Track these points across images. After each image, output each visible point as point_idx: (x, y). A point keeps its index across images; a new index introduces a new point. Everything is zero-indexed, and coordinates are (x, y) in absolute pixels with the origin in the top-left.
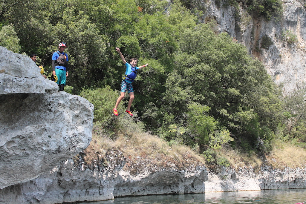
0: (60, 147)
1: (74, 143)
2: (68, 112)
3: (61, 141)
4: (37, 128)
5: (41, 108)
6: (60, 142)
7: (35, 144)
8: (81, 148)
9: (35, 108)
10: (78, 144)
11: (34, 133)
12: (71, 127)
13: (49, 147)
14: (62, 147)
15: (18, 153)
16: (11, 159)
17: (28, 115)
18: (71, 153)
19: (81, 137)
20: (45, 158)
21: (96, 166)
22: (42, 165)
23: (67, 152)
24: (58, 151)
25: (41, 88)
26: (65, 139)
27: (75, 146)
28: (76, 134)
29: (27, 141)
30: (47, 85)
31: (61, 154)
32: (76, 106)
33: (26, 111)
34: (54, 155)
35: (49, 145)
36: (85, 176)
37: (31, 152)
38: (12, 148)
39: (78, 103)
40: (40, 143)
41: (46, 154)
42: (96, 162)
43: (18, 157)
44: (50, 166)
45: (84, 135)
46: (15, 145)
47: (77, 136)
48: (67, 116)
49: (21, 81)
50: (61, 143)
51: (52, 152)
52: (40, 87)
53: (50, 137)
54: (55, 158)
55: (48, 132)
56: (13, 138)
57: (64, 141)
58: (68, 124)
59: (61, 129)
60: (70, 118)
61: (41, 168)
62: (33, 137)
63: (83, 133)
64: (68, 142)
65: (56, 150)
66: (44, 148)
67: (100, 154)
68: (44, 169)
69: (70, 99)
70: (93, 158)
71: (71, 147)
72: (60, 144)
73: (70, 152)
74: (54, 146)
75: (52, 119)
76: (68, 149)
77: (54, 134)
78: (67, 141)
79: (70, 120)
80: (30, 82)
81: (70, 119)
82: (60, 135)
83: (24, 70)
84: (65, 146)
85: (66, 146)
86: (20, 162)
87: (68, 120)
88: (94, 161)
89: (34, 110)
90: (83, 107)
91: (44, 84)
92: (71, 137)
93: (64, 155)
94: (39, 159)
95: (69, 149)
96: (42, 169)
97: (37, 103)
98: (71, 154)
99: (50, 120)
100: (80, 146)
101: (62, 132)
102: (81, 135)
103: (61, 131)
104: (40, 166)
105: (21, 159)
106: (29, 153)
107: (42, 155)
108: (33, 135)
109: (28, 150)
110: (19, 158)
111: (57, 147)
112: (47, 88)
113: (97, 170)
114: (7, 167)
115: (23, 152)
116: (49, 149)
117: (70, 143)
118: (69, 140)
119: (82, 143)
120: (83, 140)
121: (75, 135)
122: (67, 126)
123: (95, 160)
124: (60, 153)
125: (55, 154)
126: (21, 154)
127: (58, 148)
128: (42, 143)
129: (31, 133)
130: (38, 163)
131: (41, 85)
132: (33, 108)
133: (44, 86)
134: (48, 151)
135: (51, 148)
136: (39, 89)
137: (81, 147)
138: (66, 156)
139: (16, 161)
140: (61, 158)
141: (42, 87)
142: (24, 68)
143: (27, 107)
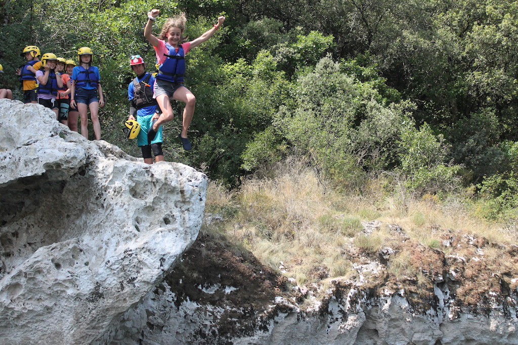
0: (98, 285)
1: (129, 273)
2: (124, 204)
3: (101, 270)
4: (57, 250)
5: (91, 204)
6: (97, 274)
7: (50, 283)
8: (144, 282)
9: (83, 207)
10: (138, 272)
11: (46, 261)
12: (126, 236)
13: (79, 288)
14: (106, 285)
15: (31, 308)
16: (27, 321)
17: (74, 224)
18: (126, 295)
19: (144, 256)
20: (77, 314)
21: (494, 306)
22: (75, 329)
23: (118, 294)
24: (97, 294)
25: (34, 163)
26: (109, 264)
27: (134, 279)
28: (131, 250)
29: (36, 281)
30: (49, 154)
31: (106, 300)
32: (149, 187)
33: (72, 217)
34: (91, 305)
35: (78, 284)
36: (463, 330)
37: (53, 303)
38: (18, 298)
39: (150, 179)
40: (61, 282)
41: (77, 303)
42: (495, 296)
43: (38, 316)
44: (87, 329)
45: (149, 251)
46: (21, 292)
47: (134, 255)
48: (122, 213)
49: (5, 157)
50: (100, 276)
51: (85, 298)
52: (31, 161)
53: (87, 264)
54: (94, 311)
55: (87, 254)
56: (13, 278)
57: (108, 270)
58: (120, 229)
59: (107, 244)
60: (128, 215)
61: (73, 335)
62: (45, 270)
63: (146, 246)
64: (115, 272)
65: (93, 294)
66: (70, 292)
67: (514, 278)
68: (77, 337)
69: (130, 174)
70: (486, 289)
71: (125, 282)
72: (97, 278)
73: (123, 294)
74: (86, 284)
75: (99, 225)
76: (118, 288)
77: (94, 257)
78: (114, 270)
79: (127, 220)
80: (17, 156)
81: (128, 218)
82: (103, 257)
83: (15, 134)
84: (112, 282)
85: (115, 282)
86: (45, 326)
87: (124, 221)
88: (490, 295)
89: (81, 211)
90: (161, 185)
91: (39, 154)
92: (120, 258)
93: (111, 301)
94: (69, 317)
95: (123, 288)
96: (75, 338)
97: (85, 195)
98: (127, 299)
99: (96, 227)
100: (142, 276)
101: (107, 251)
102: (142, 252)
103: (106, 249)
104: (72, 332)
105: (44, 319)
106: (50, 305)
107: (70, 306)
108: (42, 266)
109: (47, 299)
110: (41, 318)
111: (92, 287)
112: (48, 162)
113: (500, 314)
114: (30, 339)
115: (41, 304)
116: (79, 292)
117: (122, 273)
118: (116, 266)
119: (148, 270)
120: (147, 262)
121: (128, 254)
122: (118, 236)
123: (491, 293)
124: (104, 298)
125: (93, 301)
126: (39, 309)
127: (95, 288)
128: (64, 281)
129: (38, 262)
130: (68, 323)
131: (32, 157)
132: (81, 208)
133: (40, 159)
134: (78, 297)
135: (82, 288)
136: (31, 166)
137: (145, 279)
138: (117, 304)
139: (38, 323)
140: (108, 310)
141: (37, 160)
142: (15, 130)
143: (72, 208)
